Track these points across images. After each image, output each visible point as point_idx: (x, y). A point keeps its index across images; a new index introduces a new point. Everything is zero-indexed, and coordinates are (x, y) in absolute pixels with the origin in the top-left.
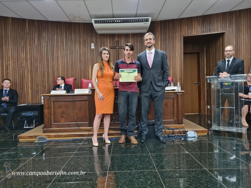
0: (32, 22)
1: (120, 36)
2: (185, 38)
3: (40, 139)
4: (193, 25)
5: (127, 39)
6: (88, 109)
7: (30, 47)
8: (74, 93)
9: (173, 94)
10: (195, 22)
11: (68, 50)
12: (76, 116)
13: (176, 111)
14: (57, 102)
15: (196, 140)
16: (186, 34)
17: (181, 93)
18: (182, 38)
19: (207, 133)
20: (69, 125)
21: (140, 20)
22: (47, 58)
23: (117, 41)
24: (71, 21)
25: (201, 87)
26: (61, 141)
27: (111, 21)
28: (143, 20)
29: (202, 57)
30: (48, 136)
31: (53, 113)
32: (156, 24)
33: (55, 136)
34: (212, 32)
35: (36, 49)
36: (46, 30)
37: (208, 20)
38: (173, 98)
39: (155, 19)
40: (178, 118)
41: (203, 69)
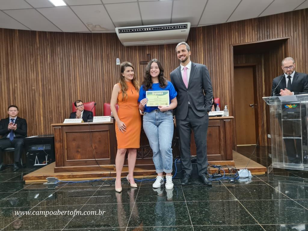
0: (43, 34)
1: (152, 47)
2: (235, 47)
3: (51, 180)
4: (246, 31)
5: (161, 51)
6: (110, 142)
7: (42, 66)
8: (92, 122)
9: (219, 120)
10: (248, 26)
11: (88, 67)
12: (95, 151)
13: (223, 143)
14: (72, 133)
15: (251, 181)
16: (237, 43)
17: (230, 120)
18: (232, 48)
19: (266, 172)
20: (86, 163)
21: (176, 27)
22: (62, 78)
23: (148, 55)
24: (91, 31)
25: (259, 110)
26: (76, 183)
27: (139, 30)
28: (179, 27)
29: (260, 71)
30: (60, 176)
31: (66, 148)
32: (197, 31)
33: (69, 177)
34: (271, 38)
35: (48, 67)
36: (61, 43)
37: (266, 23)
38: (219, 126)
39: (195, 24)
40: (225, 151)
41: (260, 87)
